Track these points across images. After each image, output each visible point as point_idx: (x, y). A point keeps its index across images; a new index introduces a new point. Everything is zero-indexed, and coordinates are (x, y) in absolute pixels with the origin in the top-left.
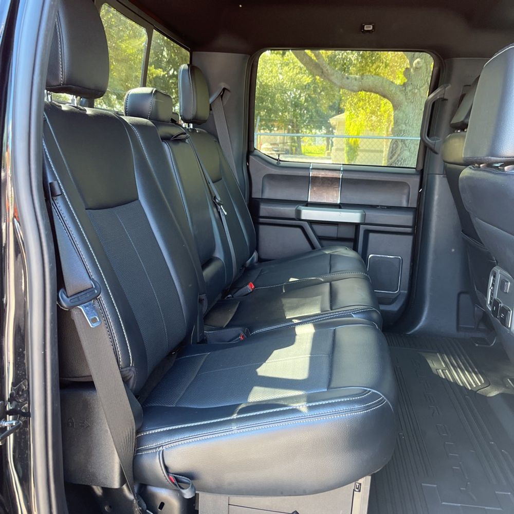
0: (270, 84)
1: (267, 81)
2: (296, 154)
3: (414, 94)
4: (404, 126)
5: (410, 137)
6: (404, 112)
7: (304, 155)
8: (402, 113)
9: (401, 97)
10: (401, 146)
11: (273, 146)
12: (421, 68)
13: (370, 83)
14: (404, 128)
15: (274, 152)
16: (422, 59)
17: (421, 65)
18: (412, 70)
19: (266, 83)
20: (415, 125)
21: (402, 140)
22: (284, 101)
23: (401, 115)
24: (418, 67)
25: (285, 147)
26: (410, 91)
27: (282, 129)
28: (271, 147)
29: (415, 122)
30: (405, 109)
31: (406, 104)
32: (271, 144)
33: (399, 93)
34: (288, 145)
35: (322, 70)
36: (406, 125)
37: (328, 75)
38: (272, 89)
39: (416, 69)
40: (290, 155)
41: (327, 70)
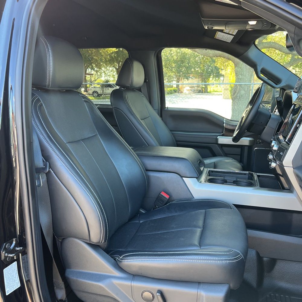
0: (187, 52)
1: (185, 51)
2: (205, 92)
4: (241, 76)
5: (245, 83)
6: (240, 68)
7: (210, 93)
8: (239, 68)
10: (239, 88)
11: (191, 88)
14: (241, 77)
15: (192, 92)
19: (185, 52)
20: (247, 75)
21: (239, 85)
22: (195, 62)
23: (239, 70)
25: (198, 89)
27: (197, 78)
28: (190, 89)
29: (247, 73)
30: (241, 66)
32: (190, 87)
34: (200, 87)
36: (242, 76)
38: (189, 55)
40: (201, 93)
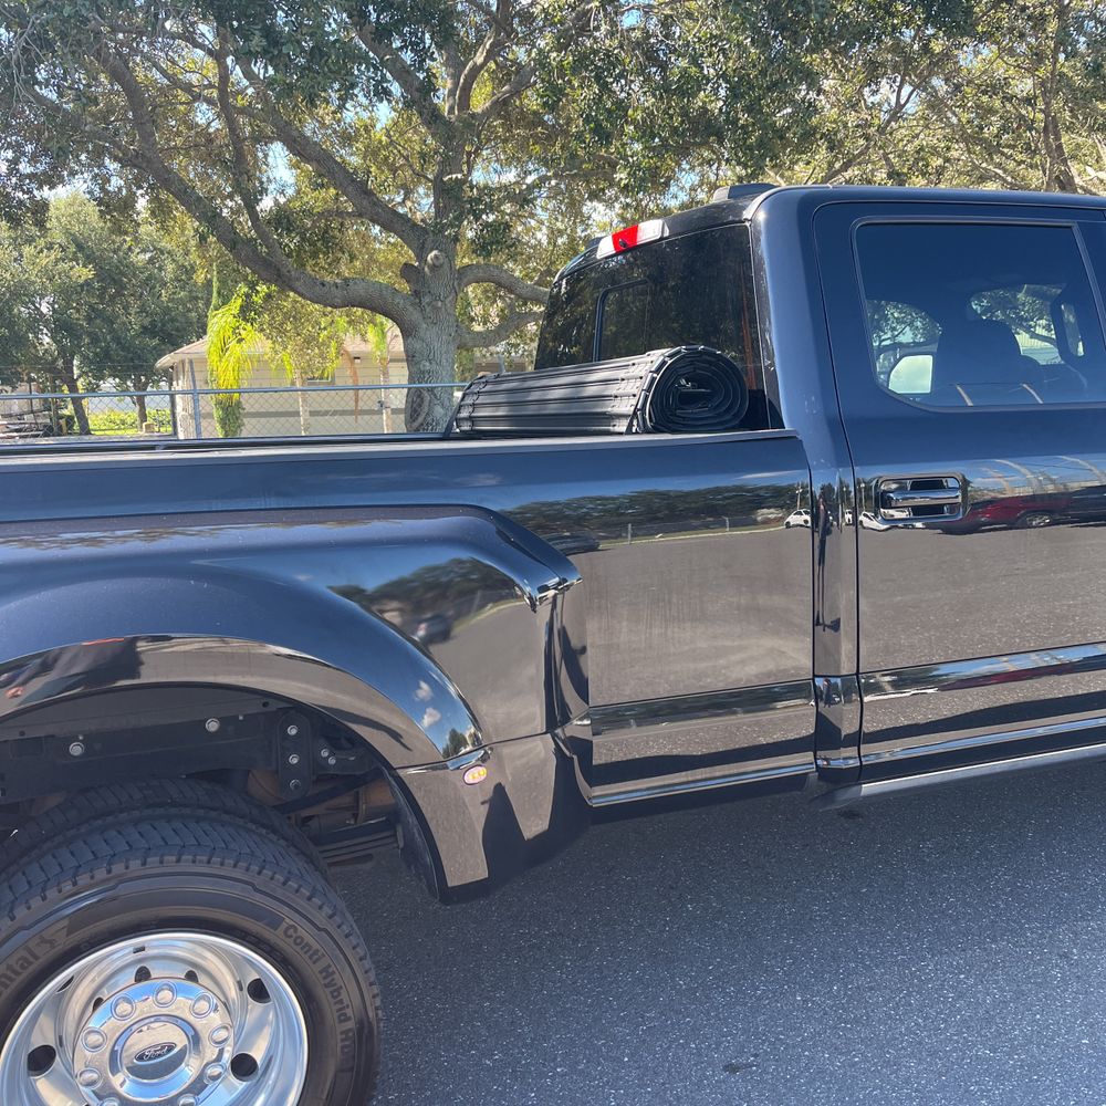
3: (436, 309)
4: (427, 364)
6: (423, 340)
8: (420, 341)
9: (414, 315)
12: (442, 265)
13: (362, 292)
14: (427, 368)
16: (440, 251)
17: (441, 261)
18: (426, 269)
21: (428, 388)
23: (418, 345)
24: (437, 264)
26: (429, 304)
30: (425, 334)
31: (425, 326)
33: (411, 309)
35: (279, 270)
36: (431, 363)
37: (290, 280)
39: (434, 267)
41: (289, 271)
